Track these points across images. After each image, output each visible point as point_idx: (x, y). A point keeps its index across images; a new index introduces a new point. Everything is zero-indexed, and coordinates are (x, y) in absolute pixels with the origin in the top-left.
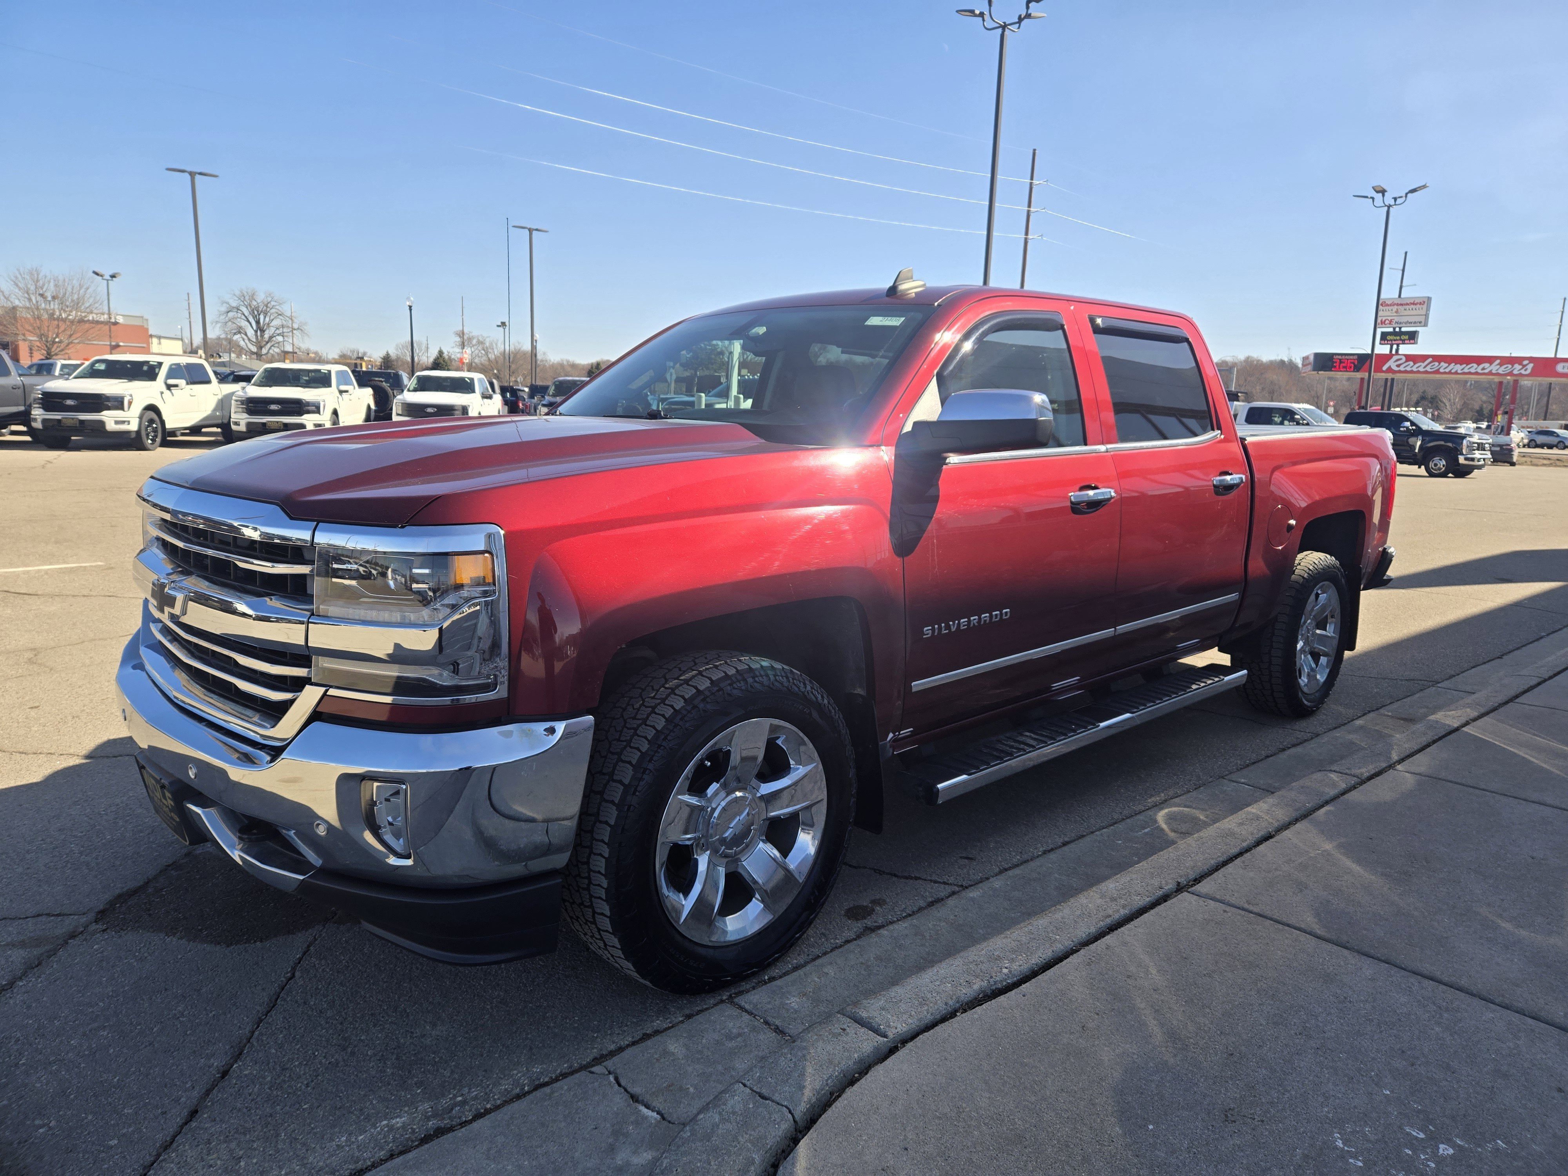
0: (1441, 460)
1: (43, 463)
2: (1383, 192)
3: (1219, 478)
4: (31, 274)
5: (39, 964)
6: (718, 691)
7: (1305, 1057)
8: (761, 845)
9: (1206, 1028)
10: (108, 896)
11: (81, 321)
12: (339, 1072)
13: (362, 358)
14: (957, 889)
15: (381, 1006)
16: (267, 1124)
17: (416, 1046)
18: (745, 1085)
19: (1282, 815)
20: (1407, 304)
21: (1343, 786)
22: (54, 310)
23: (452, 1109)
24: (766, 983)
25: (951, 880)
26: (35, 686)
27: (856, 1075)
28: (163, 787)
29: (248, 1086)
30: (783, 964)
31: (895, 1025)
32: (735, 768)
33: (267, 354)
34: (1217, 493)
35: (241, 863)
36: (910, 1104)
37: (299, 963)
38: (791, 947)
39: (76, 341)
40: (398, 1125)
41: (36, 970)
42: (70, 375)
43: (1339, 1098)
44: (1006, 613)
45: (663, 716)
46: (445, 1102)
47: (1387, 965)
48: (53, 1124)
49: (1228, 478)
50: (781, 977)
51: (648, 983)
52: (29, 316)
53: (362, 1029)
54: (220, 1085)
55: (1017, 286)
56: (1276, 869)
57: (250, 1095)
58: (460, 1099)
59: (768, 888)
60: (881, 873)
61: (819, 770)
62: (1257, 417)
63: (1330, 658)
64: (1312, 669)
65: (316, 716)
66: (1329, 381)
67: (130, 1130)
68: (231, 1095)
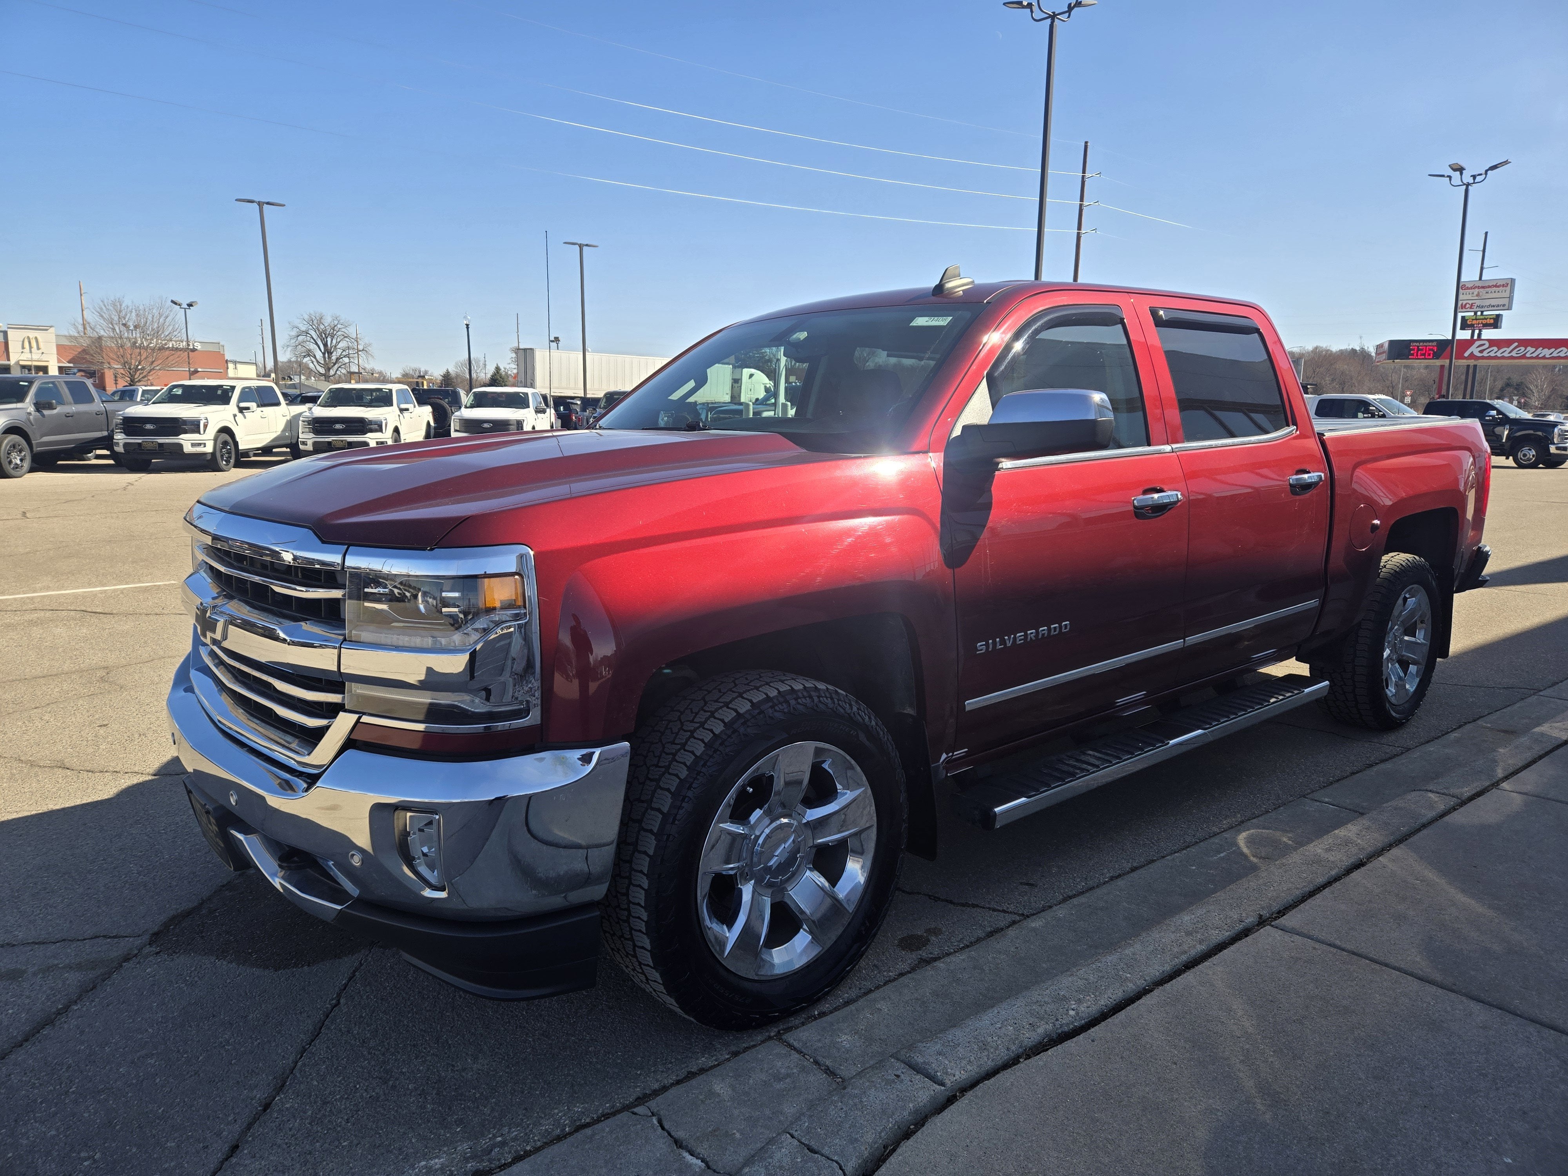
0: (1530, 450)
1: (125, 485)
2: (1461, 170)
3: (1295, 477)
4: (114, 305)
5: (94, 987)
6: (759, 714)
7: (1411, 1117)
8: (808, 873)
9: (1297, 1083)
10: (163, 918)
11: (162, 349)
12: (379, 1106)
13: (423, 377)
14: (1018, 918)
15: (423, 1036)
16: (306, 1163)
17: (457, 1080)
18: (793, 1136)
19: (1375, 839)
20: (1489, 287)
21: (1441, 807)
22: (136, 338)
23: (491, 1150)
24: (816, 1019)
25: (1012, 908)
26: (105, 704)
27: (912, 1127)
28: (208, 812)
29: (289, 1120)
30: (833, 998)
31: (953, 1072)
32: (778, 793)
33: (335, 375)
34: (1294, 493)
35: (281, 891)
36: (971, 1161)
37: (345, 989)
38: (842, 980)
39: (158, 368)
40: (437, 1167)
41: (90, 993)
42: (149, 400)
43: (1452, 1166)
44: (1066, 625)
45: (702, 740)
46: (484, 1142)
47: (1499, 1011)
48: (97, 1156)
49: (1306, 476)
50: (831, 1012)
51: (692, 1019)
52: (113, 345)
53: (404, 1061)
54: (262, 1119)
55: (1070, 280)
56: (1370, 901)
57: (290, 1129)
58: (499, 1139)
59: (815, 918)
60: (937, 899)
61: (868, 795)
62: (1328, 409)
63: (1420, 667)
64: (1400, 678)
65: (350, 744)
66: (1405, 370)
67: (173, 1164)
68: (272, 1130)
